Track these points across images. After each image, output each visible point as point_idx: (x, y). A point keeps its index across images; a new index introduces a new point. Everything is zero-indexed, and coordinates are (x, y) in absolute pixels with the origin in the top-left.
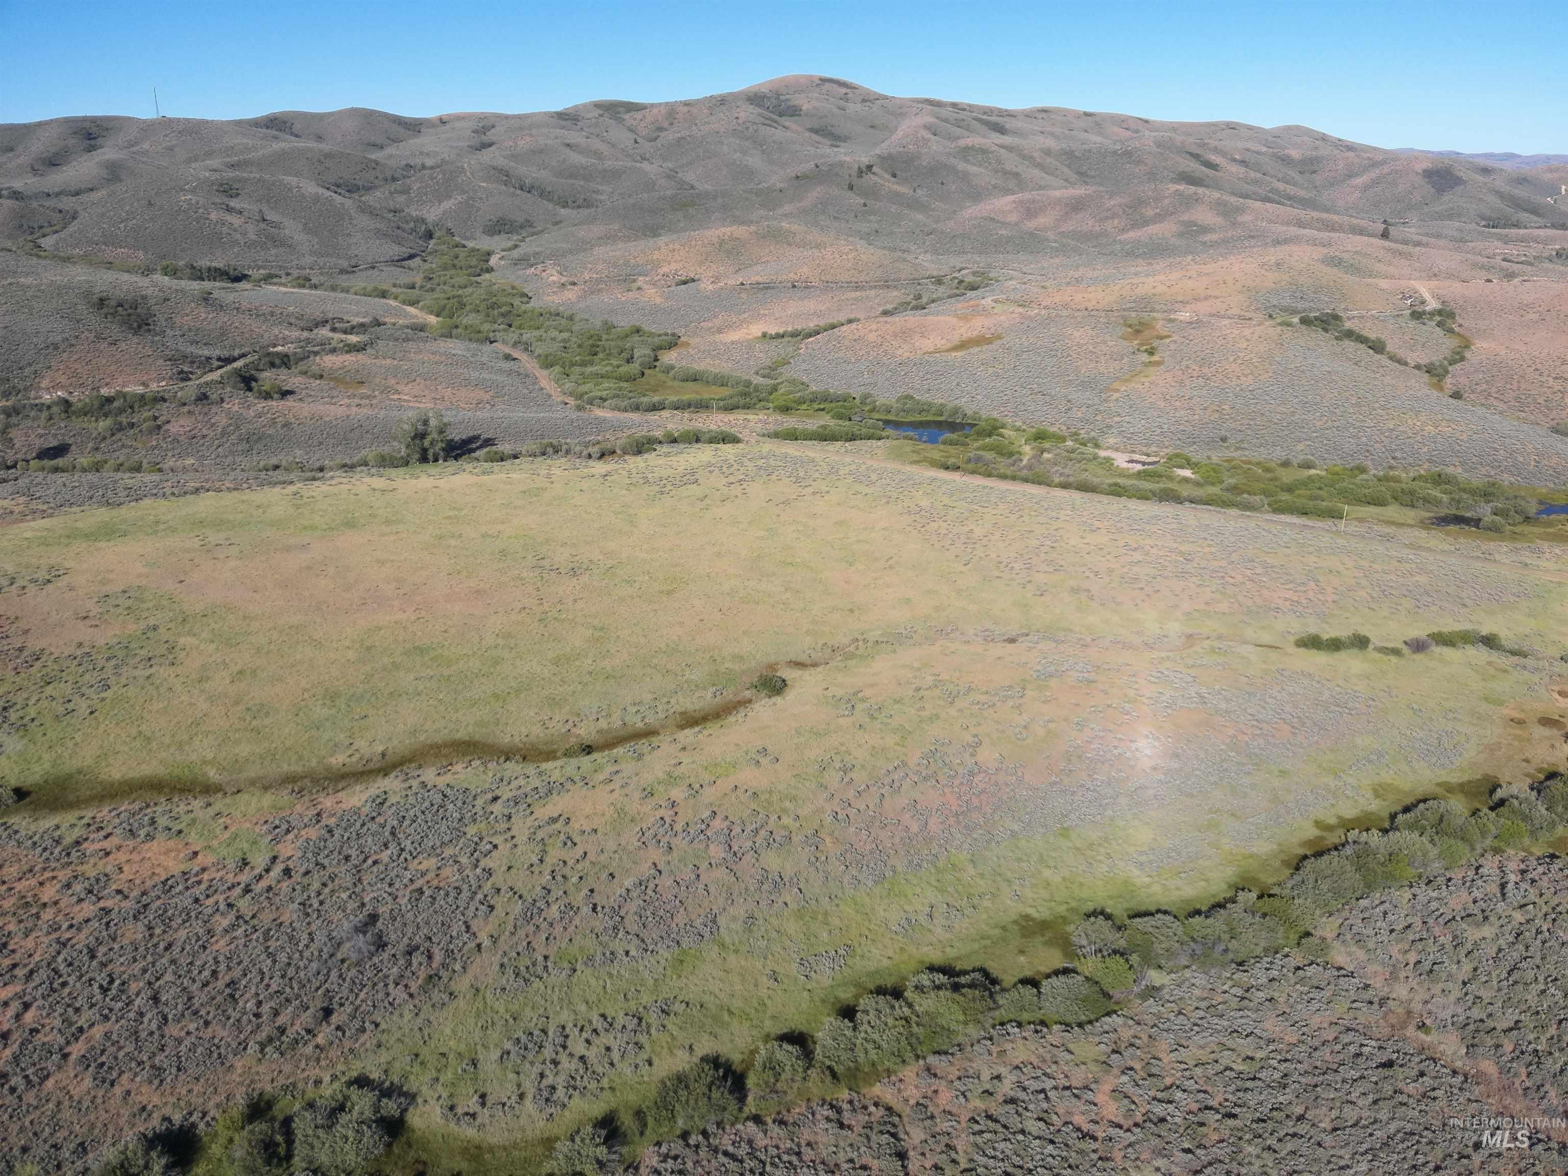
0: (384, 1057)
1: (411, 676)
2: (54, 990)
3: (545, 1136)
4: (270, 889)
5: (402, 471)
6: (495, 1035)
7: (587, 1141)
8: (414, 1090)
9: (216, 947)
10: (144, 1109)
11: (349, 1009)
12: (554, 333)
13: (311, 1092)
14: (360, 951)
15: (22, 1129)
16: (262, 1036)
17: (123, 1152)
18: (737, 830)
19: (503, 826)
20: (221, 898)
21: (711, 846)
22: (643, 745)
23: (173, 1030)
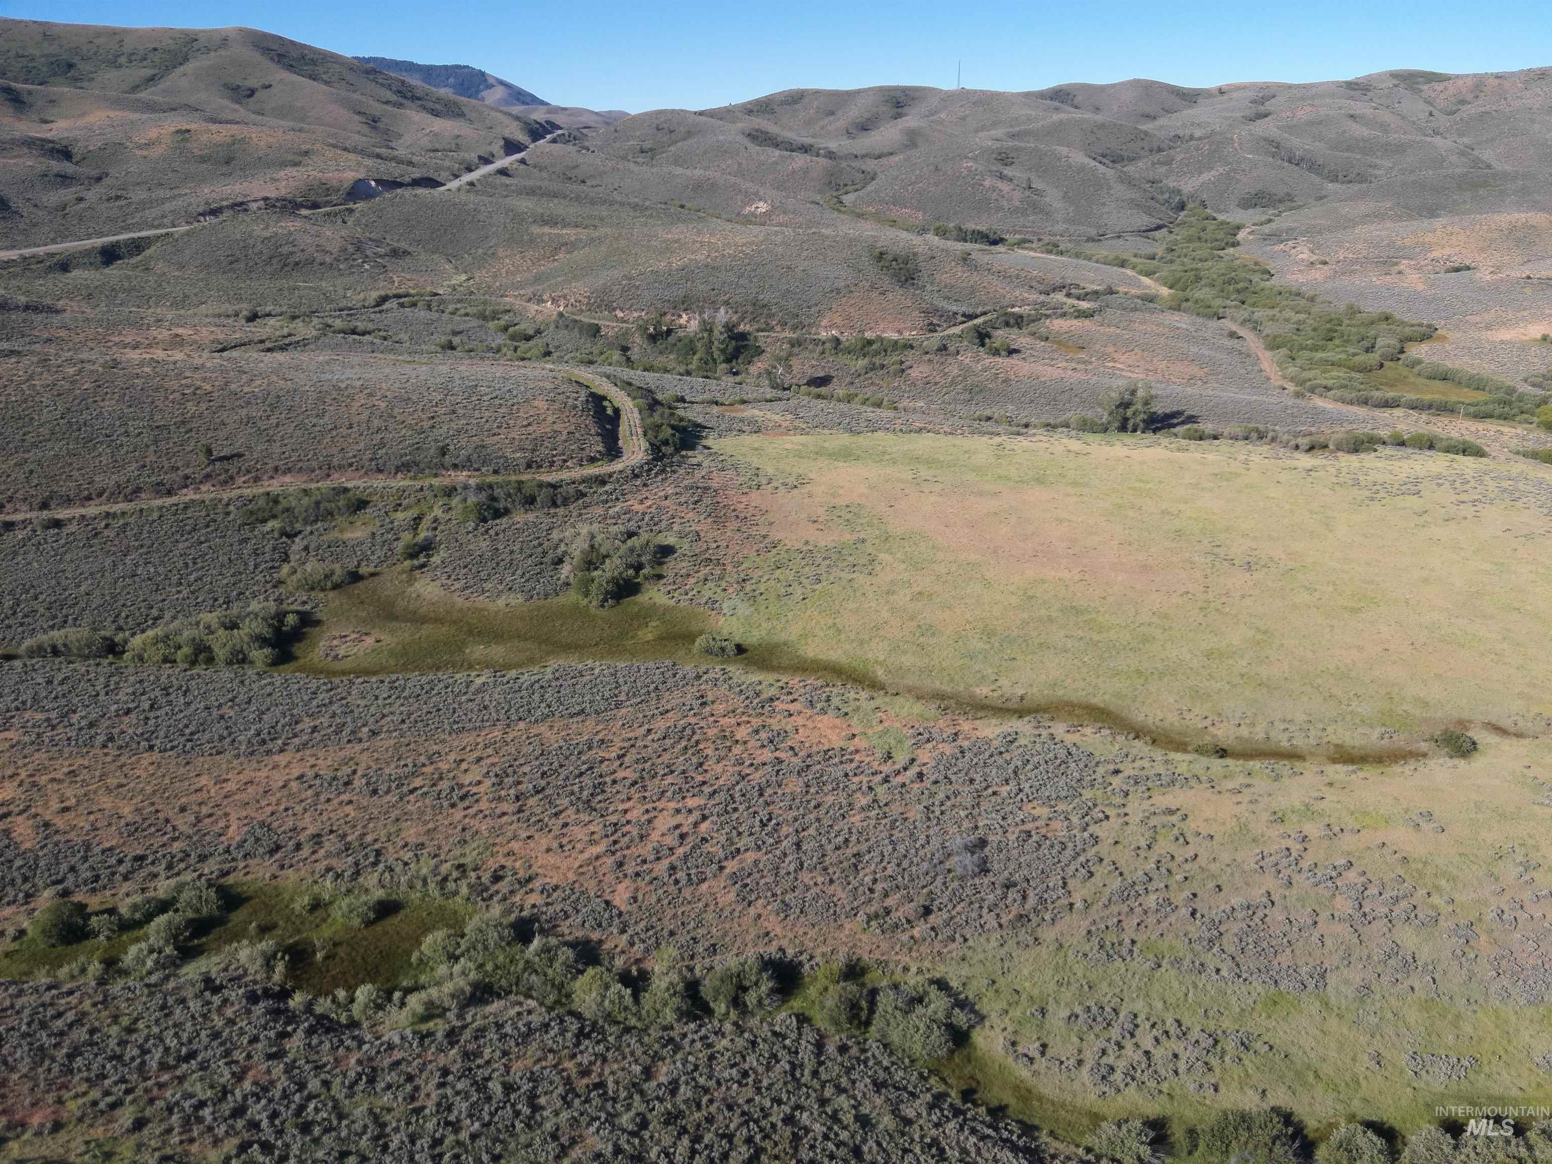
0: (965, 971)
1: (1062, 633)
2: (727, 812)
3: (1095, 1110)
4: (903, 785)
5: (1098, 437)
6: (1069, 994)
7: (1133, 1135)
8: (984, 1012)
9: (852, 820)
10: (767, 934)
11: (946, 916)
12: (1288, 314)
13: (898, 976)
14: (965, 867)
15: (675, 916)
16: (872, 909)
17: (742, 965)
18: (1373, 890)
19: (1118, 800)
20: (865, 779)
21: (1338, 898)
22: (1283, 767)
23: (805, 877)
